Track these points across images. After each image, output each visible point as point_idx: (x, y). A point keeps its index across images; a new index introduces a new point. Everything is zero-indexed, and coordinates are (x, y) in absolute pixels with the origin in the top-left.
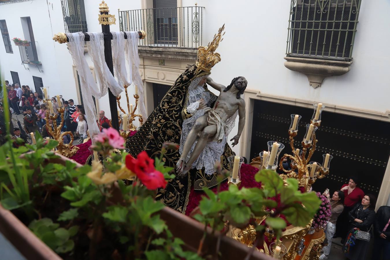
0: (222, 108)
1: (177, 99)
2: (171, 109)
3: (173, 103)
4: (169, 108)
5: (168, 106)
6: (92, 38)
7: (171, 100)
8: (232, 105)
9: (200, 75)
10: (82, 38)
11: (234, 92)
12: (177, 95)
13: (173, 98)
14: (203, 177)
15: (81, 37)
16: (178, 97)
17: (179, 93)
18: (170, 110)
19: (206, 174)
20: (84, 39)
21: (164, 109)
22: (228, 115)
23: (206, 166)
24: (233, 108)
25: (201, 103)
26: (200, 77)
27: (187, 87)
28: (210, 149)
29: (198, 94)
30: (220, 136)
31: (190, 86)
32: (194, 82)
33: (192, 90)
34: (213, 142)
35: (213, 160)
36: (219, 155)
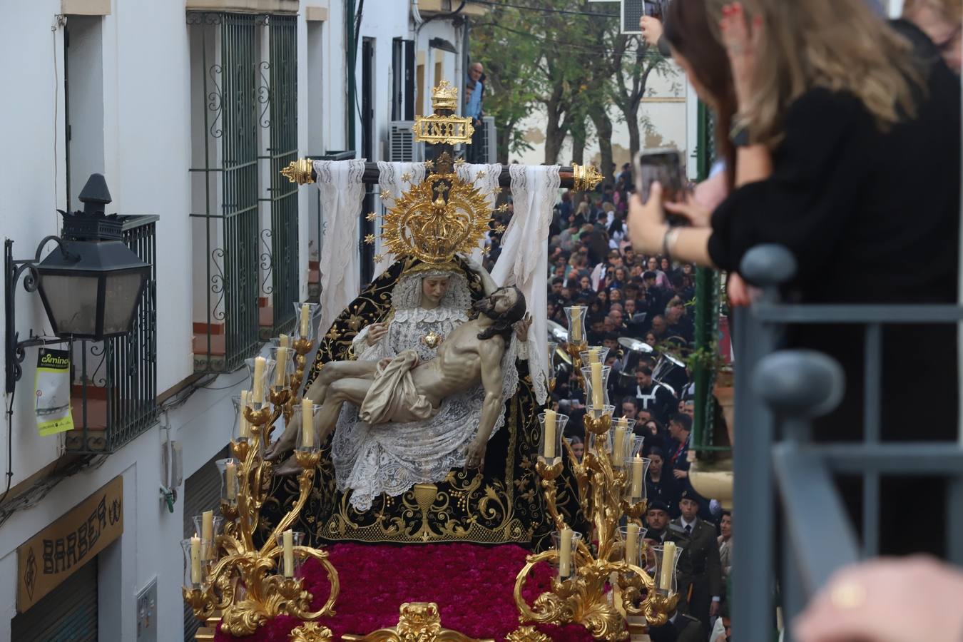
2: (344, 343)
3: (353, 330)
4: (339, 339)
5: (337, 333)
6: (387, 176)
7: (347, 321)
8: (458, 351)
9: (413, 269)
10: (356, 175)
11: (482, 322)
12: (363, 311)
13: (352, 316)
14: (344, 510)
15: (352, 173)
16: (366, 317)
17: (370, 308)
18: (340, 344)
19: (351, 505)
21: (328, 339)
23: (357, 487)
24: (461, 359)
25: (372, 328)
26: (411, 273)
27: (389, 297)
28: (380, 449)
29: (426, 321)
30: (369, 405)
31: (397, 295)
32: (404, 285)
33: (411, 308)
34: (390, 432)
35: (376, 475)
36: (405, 472)
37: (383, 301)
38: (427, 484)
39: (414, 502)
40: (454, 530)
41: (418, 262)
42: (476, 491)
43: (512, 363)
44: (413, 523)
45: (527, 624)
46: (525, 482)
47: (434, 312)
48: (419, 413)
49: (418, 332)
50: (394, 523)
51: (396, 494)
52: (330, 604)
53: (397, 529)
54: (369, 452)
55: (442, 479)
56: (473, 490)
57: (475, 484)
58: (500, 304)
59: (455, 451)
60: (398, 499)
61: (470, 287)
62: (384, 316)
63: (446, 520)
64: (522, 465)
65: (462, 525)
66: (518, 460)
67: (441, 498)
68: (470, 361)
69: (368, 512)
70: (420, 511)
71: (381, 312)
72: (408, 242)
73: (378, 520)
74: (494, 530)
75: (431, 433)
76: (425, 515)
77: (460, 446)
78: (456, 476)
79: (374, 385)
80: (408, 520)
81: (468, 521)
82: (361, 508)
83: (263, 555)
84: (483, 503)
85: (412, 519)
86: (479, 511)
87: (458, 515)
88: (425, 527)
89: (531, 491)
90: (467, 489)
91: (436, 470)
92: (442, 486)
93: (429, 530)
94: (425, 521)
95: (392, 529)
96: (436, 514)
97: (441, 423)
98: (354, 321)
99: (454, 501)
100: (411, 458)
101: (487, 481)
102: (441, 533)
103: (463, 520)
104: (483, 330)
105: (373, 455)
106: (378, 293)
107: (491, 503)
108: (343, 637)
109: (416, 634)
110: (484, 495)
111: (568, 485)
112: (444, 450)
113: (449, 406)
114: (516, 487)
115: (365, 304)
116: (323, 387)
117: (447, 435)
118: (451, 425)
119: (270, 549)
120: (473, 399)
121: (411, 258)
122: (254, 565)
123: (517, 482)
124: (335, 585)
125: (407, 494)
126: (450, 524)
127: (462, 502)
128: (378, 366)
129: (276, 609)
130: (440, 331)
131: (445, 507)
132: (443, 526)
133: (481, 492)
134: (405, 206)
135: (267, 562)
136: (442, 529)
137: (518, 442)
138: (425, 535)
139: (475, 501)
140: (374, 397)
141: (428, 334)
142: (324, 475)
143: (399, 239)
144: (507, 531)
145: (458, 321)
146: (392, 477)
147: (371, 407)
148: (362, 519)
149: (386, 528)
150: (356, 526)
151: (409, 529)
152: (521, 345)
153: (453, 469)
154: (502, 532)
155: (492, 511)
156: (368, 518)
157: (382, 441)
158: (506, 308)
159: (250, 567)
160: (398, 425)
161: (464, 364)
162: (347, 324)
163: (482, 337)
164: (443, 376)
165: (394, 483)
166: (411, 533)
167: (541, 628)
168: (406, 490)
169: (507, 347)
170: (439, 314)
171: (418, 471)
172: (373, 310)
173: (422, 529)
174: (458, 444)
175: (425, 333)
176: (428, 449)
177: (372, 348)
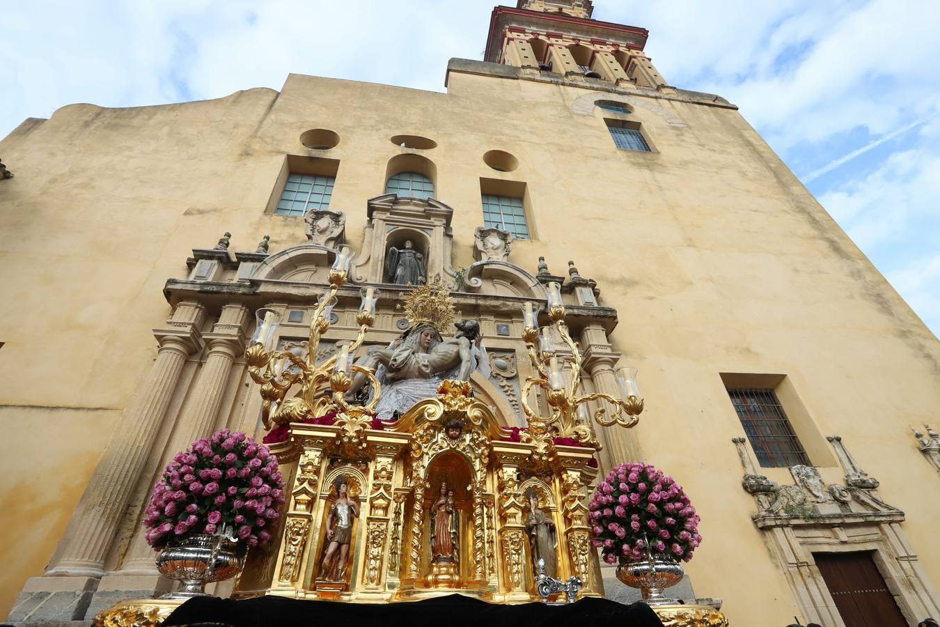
24: (447, 346)
28: (398, 392)
34: (404, 383)
35: (395, 403)
48: (424, 368)
68: (451, 348)
100: (416, 396)
109: (455, 400)
157: (399, 388)
161: (448, 349)
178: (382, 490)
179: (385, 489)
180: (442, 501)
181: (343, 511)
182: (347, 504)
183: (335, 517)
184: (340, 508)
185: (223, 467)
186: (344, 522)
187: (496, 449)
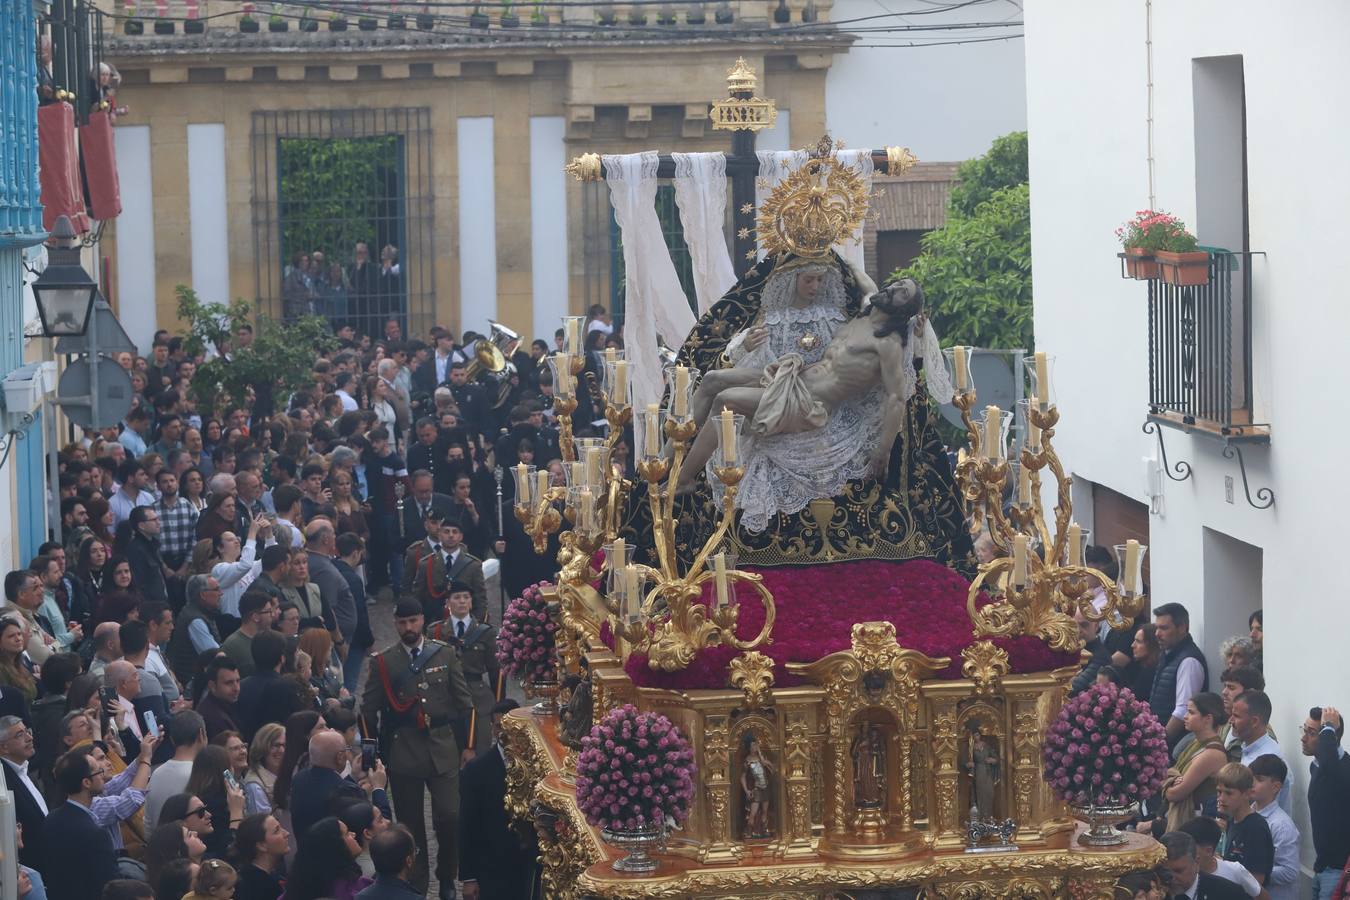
0: (830, 358)
1: (727, 327)
2: (707, 350)
3: (717, 336)
4: (701, 347)
5: (700, 340)
6: (684, 168)
7: (709, 326)
8: (854, 351)
9: (788, 265)
10: (649, 168)
11: (876, 318)
12: (728, 315)
13: (716, 320)
14: (734, 533)
15: (644, 166)
17: (736, 311)
18: (704, 353)
19: (744, 527)
20: (654, 174)
22: (840, 378)
23: (748, 506)
24: (857, 360)
25: (752, 332)
26: (785, 270)
27: (758, 298)
28: (771, 463)
29: (801, 321)
30: (763, 414)
31: (767, 295)
32: (776, 284)
33: (782, 310)
34: (781, 444)
35: (770, 492)
36: (801, 488)
37: (750, 302)
38: (824, 499)
39: (811, 519)
40: (858, 547)
41: (793, 257)
42: (876, 504)
43: (910, 362)
44: (813, 542)
45: (984, 638)
46: (920, 491)
47: (807, 312)
48: (815, 421)
49: (792, 334)
50: (793, 544)
51: (793, 512)
52: (766, 631)
53: (798, 550)
54: (758, 468)
55: (839, 493)
56: (873, 502)
57: (874, 496)
58: (898, 297)
59: (850, 462)
60: (795, 517)
61: (844, 282)
62: (752, 318)
63: (847, 537)
64: (916, 473)
65: (864, 541)
66: (912, 468)
67: (840, 513)
68: (865, 361)
69: (763, 533)
70: (818, 529)
71: (747, 314)
72: (782, 235)
73: (774, 541)
74: (899, 545)
75: (825, 444)
76: (824, 532)
77: (856, 456)
78: (852, 489)
79: (766, 394)
80: (807, 540)
81: (871, 537)
82: (753, 528)
83: (689, 583)
84: (884, 514)
85: (812, 538)
86: (880, 525)
87: (859, 530)
88: (827, 546)
89: (926, 501)
90: (865, 501)
91: (833, 482)
92: (840, 501)
93: (832, 549)
94: (826, 540)
95: (791, 550)
96: (835, 531)
97: (834, 432)
98: (718, 327)
99: (853, 515)
100: (806, 472)
101: (885, 493)
102: (845, 552)
103: (865, 536)
104: (879, 327)
105: (763, 471)
106: (745, 294)
107: (892, 516)
108: (787, 665)
109: (876, 655)
110: (883, 507)
111: (952, 494)
112: (839, 460)
113: (840, 413)
114: (911, 498)
115: (728, 307)
116: (706, 399)
117: (842, 444)
118: (844, 433)
119: (697, 575)
120: (864, 404)
121: (784, 252)
122: (680, 594)
123: (912, 492)
124: (772, 611)
125: (804, 511)
126: (853, 540)
127: (861, 518)
128: (766, 372)
129: (704, 642)
130: (816, 331)
131: (844, 523)
132: (845, 544)
133: (880, 505)
134: (782, 195)
135: (695, 590)
136: (845, 547)
137: (910, 449)
138: (829, 555)
139: (875, 515)
140: (769, 406)
141: (804, 336)
142: (695, 497)
143: (774, 232)
144: (912, 546)
145: (834, 320)
146: (786, 493)
147: (765, 417)
148: (757, 541)
149: (785, 549)
150: (751, 550)
151: (810, 549)
152: (919, 341)
153: (849, 481)
154: (906, 547)
155: (894, 524)
156: (762, 540)
157: (772, 455)
158: (905, 302)
159: (676, 598)
160: (789, 436)
161: (860, 365)
162: (710, 330)
163: (879, 335)
164: (836, 379)
165: (788, 500)
166: (813, 553)
167: (999, 642)
168: (803, 506)
169: (904, 344)
170: (813, 313)
171: (814, 485)
172: (739, 312)
173: (824, 549)
174: (853, 453)
175: (801, 335)
176: (824, 460)
177: (752, 353)
178: (798, 750)
179: (801, 748)
180: (864, 743)
181: (757, 768)
182: (760, 761)
183: (752, 778)
184: (753, 766)
185: (650, 768)
186: (762, 782)
187: (927, 695)
